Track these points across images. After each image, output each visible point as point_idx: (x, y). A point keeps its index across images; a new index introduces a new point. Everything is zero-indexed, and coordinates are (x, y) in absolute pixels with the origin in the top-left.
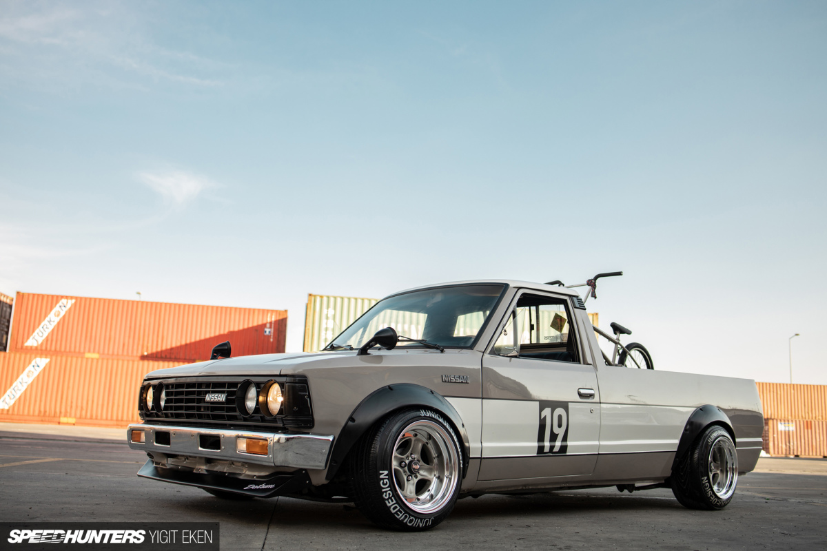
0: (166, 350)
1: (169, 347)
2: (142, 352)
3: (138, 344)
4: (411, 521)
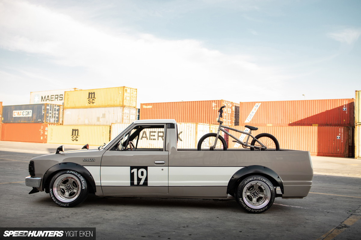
0: (299, 121)
1: (300, 119)
2: (289, 122)
3: (287, 119)
4: (61, 204)
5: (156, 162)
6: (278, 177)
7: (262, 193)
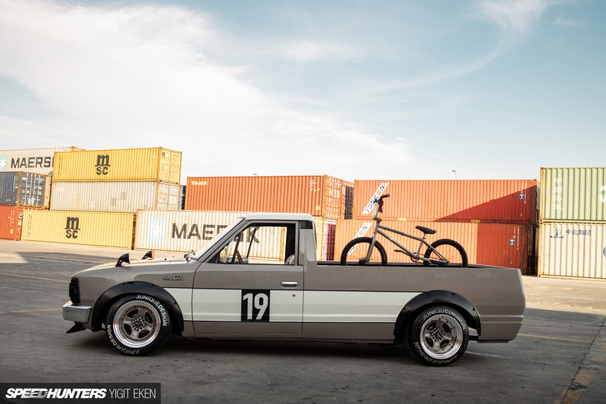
3: (431, 210)
4: (125, 351)
5: (283, 283)
6: (474, 309)
7: (448, 334)
